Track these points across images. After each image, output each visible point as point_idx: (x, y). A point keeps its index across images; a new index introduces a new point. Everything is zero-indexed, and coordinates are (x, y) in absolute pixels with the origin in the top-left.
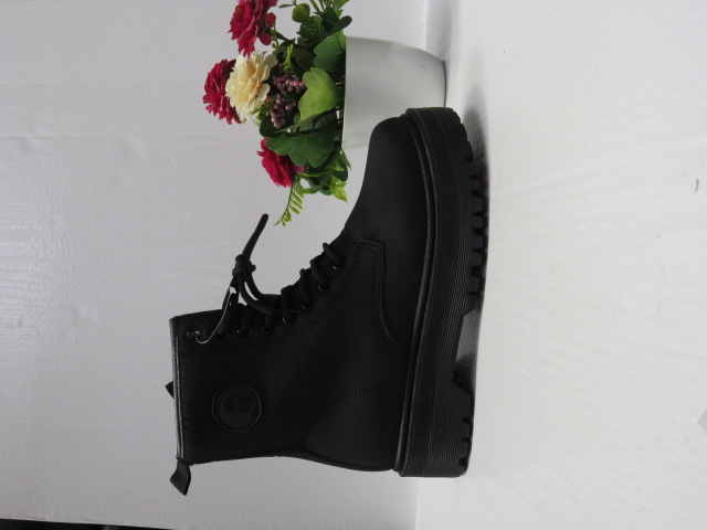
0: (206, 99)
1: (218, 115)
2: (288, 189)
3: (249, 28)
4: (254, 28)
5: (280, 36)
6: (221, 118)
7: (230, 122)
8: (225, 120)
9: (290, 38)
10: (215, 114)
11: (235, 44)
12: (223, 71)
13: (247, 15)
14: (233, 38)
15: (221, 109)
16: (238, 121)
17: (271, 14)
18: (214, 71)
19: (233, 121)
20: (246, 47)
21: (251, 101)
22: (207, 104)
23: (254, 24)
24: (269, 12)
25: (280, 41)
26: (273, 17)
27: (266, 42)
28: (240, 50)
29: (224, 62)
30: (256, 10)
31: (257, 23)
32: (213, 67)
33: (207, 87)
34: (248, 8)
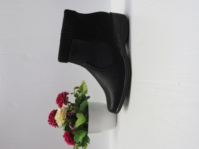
0: (49, 121)
1: (52, 125)
2: (73, 146)
3: (62, 101)
4: (63, 101)
5: (70, 103)
6: (53, 126)
7: (55, 127)
8: (54, 127)
9: (73, 103)
10: (51, 125)
11: (57, 105)
12: (54, 113)
13: (61, 97)
14: (57, 104)
15: (53, 123)
16: (58, 127)
17: (67, 97)
18: (51, 113)
19: (56, 127)
20: (61, 106)
21: (62, 120)
22: (49, 122)
23: (63, 100)
24: (67, 96)
25: (70, 104)
26: (68, 98)
27: (66, 104)
28: (59, 107)
29: (54, 110)
30: (63, 96)
31: (64, 99)
32: (51, 112)
33: (49, 117)
34: (61, 96)
